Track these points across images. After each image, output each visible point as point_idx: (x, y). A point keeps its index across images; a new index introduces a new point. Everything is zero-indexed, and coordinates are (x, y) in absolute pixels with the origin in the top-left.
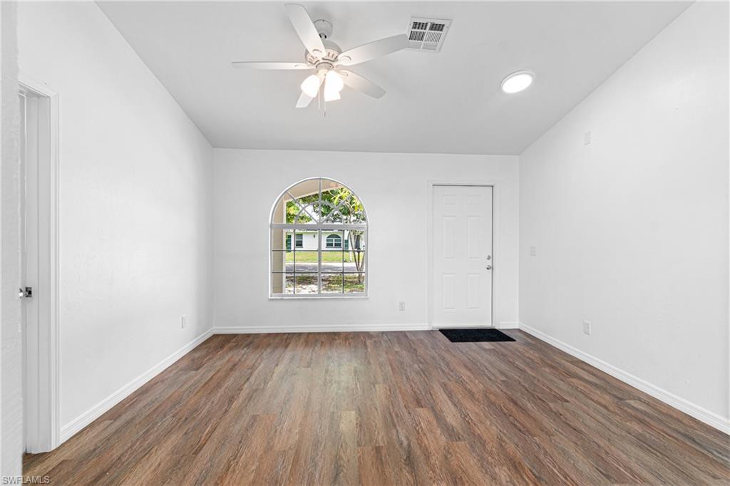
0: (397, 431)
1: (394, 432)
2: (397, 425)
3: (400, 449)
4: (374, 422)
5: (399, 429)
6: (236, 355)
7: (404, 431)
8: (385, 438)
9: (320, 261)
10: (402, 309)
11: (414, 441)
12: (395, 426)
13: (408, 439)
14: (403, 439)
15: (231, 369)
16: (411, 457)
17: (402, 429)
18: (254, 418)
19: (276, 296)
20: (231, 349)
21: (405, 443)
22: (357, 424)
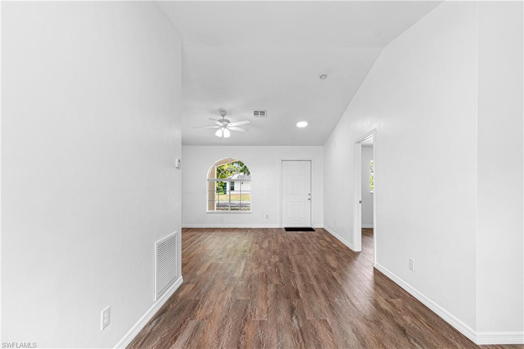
6: (193, 233)
9: (230, 201)
10: (267, 218)
15: (191, 236)
18: (200, 245)
19: (211, 211)
20: (190, 232)
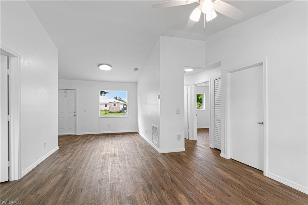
0: (157, 197)
1: (159, 197)
2: (158, 201)
3: (154, 190)
4: (170, 201)
5: (157, 199)
7: (154, 198)
8: (162, 194)
11: (149, 194)
12: (159, 200)
13: (152, 194)
14: (154, 194)
16: (150, 188)
17: (155, 199)
21: (153, 192)
22: (178, 199)
